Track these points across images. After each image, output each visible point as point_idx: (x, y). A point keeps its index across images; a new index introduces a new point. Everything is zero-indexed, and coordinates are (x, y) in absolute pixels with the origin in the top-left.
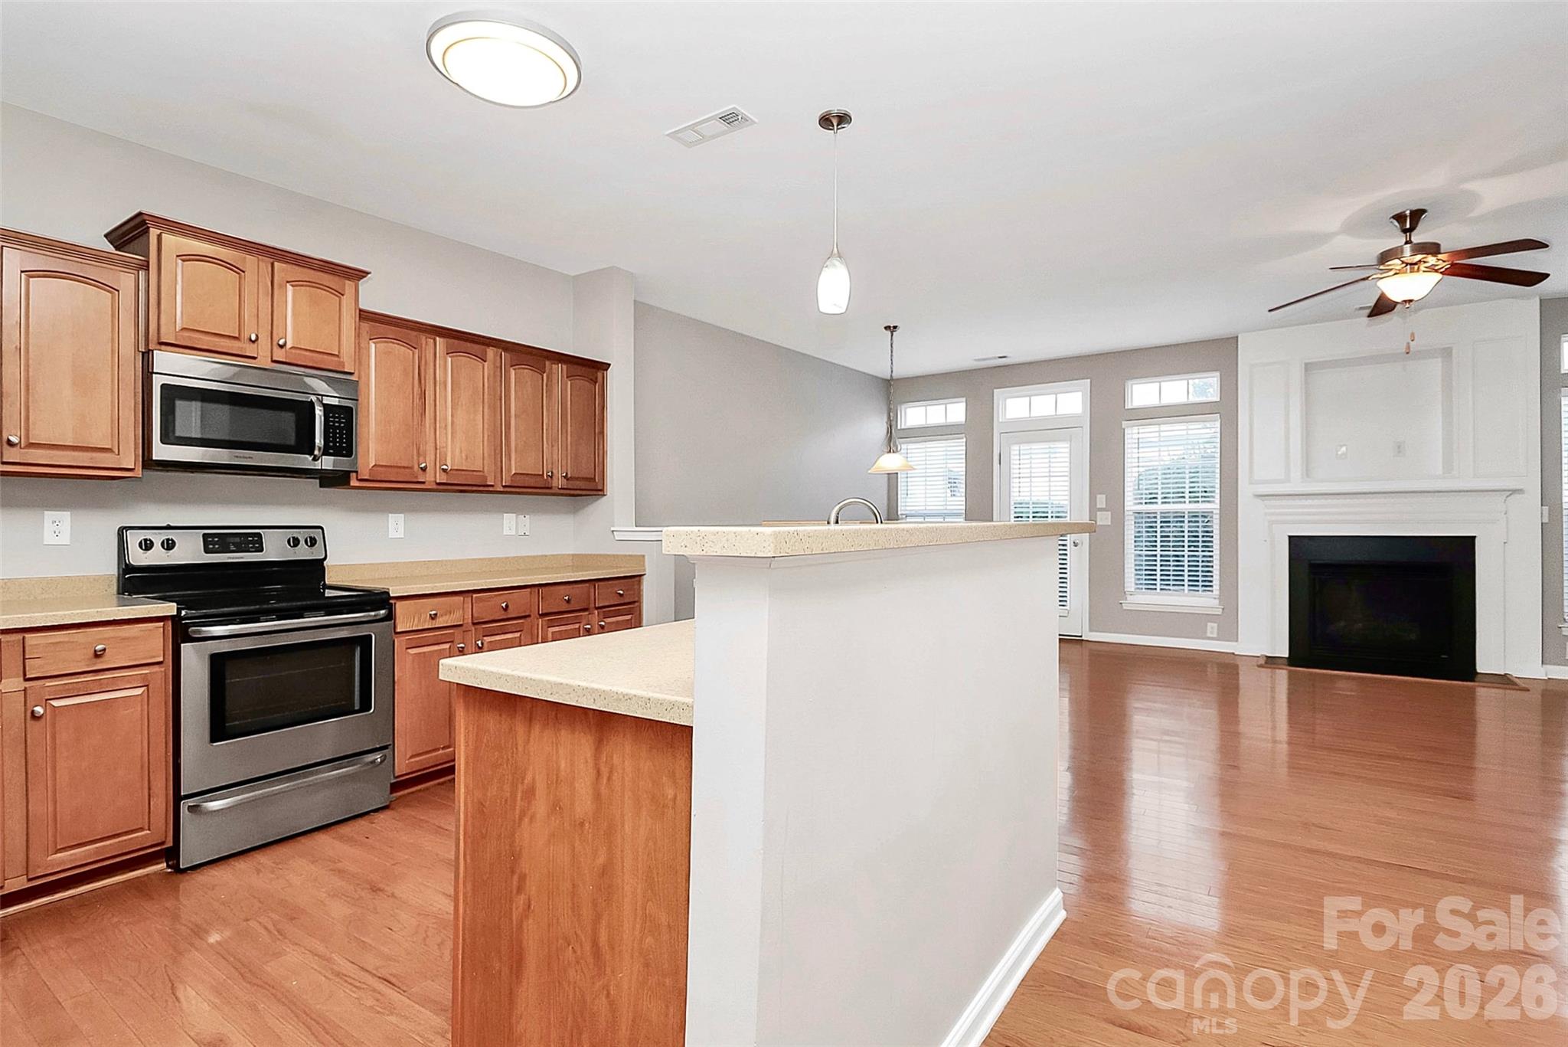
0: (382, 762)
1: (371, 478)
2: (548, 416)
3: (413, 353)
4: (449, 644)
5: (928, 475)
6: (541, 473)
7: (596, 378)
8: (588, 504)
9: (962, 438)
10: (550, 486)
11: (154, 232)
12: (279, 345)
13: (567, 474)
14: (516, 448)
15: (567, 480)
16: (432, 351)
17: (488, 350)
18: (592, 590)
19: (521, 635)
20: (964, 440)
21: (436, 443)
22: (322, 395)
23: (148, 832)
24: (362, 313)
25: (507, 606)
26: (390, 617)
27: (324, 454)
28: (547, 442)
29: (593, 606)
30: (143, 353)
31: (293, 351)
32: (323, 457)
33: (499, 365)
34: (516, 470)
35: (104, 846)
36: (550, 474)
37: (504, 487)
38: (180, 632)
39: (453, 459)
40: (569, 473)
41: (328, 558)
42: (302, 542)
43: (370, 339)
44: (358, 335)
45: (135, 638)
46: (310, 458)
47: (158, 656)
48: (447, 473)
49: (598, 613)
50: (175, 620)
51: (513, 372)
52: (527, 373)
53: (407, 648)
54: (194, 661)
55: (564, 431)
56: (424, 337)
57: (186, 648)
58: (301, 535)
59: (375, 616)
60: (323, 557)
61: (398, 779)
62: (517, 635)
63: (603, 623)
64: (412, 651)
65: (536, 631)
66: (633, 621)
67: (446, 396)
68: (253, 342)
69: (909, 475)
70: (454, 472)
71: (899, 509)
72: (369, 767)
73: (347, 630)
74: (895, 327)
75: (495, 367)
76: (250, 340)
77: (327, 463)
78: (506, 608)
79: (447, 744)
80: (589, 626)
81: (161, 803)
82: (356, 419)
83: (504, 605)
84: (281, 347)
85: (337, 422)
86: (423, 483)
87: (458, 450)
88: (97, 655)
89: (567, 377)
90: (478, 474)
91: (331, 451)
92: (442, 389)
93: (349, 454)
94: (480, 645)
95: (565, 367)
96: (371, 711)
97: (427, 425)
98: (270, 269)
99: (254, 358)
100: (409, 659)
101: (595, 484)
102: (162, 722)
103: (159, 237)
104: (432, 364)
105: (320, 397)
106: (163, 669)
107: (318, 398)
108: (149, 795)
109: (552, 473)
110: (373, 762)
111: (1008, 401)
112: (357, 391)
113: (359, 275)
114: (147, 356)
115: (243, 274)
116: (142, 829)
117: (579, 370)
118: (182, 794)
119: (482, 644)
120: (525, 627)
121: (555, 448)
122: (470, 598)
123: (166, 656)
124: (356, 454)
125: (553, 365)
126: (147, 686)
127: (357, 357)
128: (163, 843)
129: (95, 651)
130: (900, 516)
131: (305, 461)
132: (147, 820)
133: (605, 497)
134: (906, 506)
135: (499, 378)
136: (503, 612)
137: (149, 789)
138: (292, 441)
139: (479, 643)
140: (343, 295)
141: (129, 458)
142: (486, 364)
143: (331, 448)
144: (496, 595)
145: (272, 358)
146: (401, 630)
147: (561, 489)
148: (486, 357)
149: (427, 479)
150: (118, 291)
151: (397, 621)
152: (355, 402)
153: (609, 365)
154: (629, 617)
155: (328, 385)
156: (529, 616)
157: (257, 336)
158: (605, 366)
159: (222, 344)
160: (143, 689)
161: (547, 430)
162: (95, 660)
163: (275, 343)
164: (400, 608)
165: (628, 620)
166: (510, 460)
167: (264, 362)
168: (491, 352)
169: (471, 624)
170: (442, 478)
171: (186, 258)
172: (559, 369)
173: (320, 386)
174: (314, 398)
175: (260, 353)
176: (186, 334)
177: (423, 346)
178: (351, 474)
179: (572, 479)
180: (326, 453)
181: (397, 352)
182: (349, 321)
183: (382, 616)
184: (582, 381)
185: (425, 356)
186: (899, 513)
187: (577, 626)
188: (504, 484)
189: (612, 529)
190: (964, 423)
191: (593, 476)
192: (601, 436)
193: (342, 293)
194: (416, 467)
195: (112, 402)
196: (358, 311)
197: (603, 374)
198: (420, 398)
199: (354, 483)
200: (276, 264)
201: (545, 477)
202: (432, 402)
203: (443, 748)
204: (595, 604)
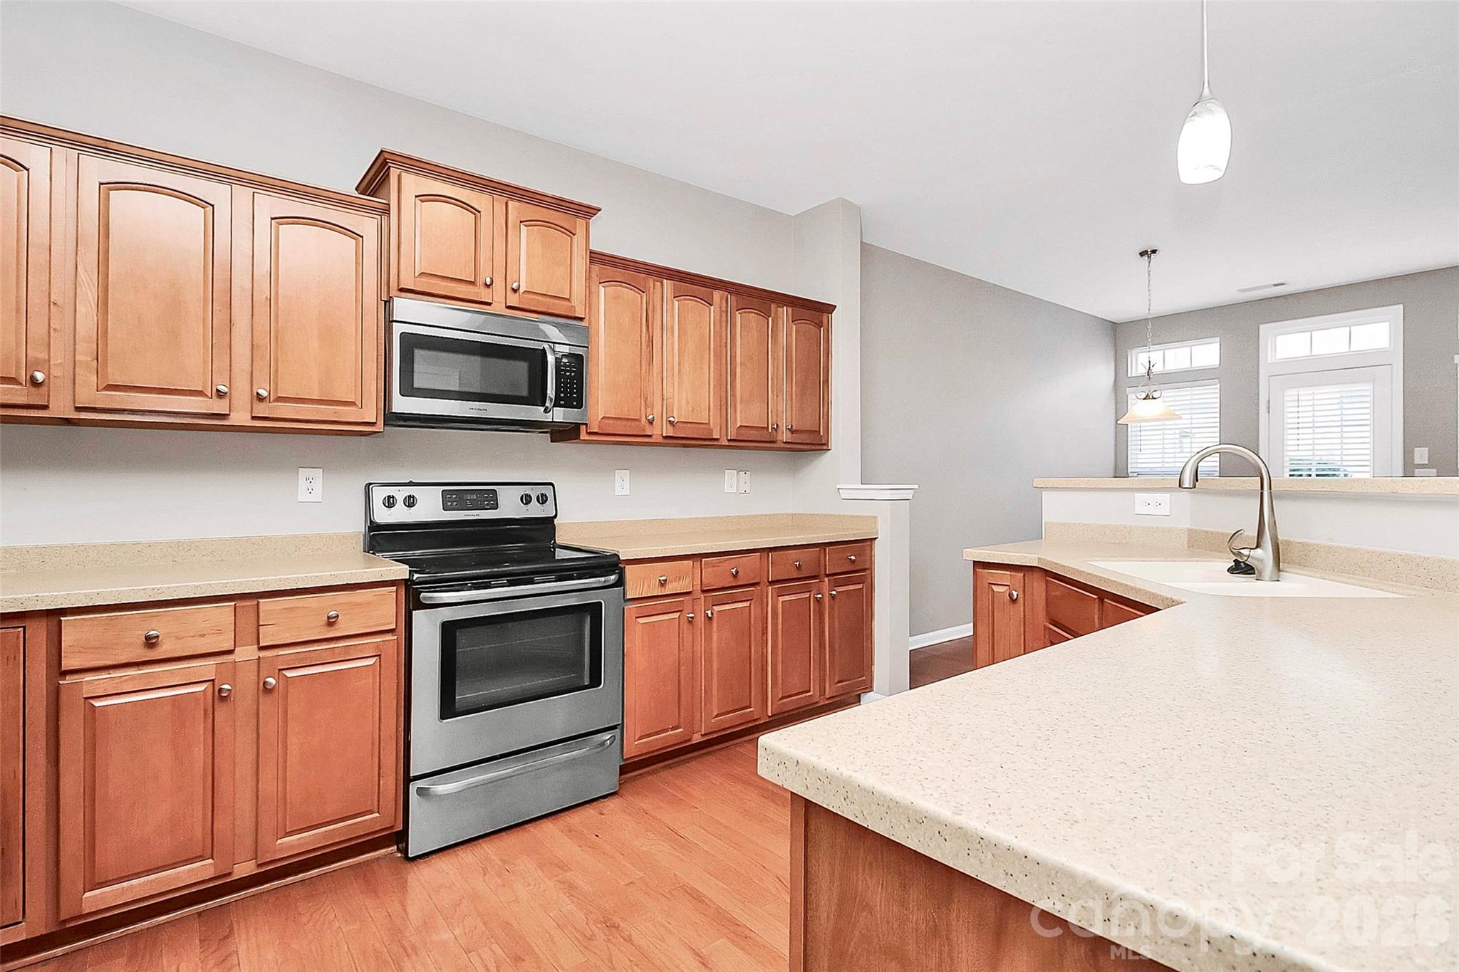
0: (611, 744)
1: (600, 432)
2: (773, 363)
3: (641, 298)
4: (679, 614)
5: (1166, 427)
6: (766, 426)
7: (822, 322)
8: (812, 461)
9: (1216, 385)
10: (774, 440)
11: (394, 173)
12: (513, 289)
13: (792, 426)
14: (741, 399)
15: (792, 432)
16: (660, 295)
17: (714, 292)
18: (822, 556)
19: (750, 604)
20: (1218, 386)
21: (663, 395)
22: (554, 343)
23: (377, 815)
24: (593, 255)
25: (737, 572)
26: (620, 583)
27: (554, 406)
28: (772, 391)
29: (823, 572)
30: (385, 302)
31: (526, 296)
32: (555, 408)
33: (724, 309)
34: (741, 422)
35: (333, 830)
36: (775, 426)
37: (729, 440)
38: (412, 597)
39: (680, 408)
40: (794, 426)
41: (558, 516)
42: (534, 499)
43: (600, 283)
44: (588, 277)
45: (369, 604)
46: (542, 409)
47: (391, 623)
48: (674, 426)
49: (829, 580)
50: (408, 583)
51: (738, 317)
52: (753, 317)
53: (636, 618)
54: (427, 628)
55: (789, 380)
56: (652, 280)
57: (417, 615)
58: (534, 492)
59: (605, 581)
60: (553, 515)
61: (628, 762)
62: (747, 604)
63: (834, 593)
64: (642, 621)
65: (765, 600)
66: (864, 589)
67: (673, 344)
68: (488, 286)
69: (1142, 428)
70: (681, 425)
71: (1129, 466)
72: (598, 750)
73: (575, 596)
74: (1154, 252)
75: (721, 311)
76: (486, 284)
77: (559, 415)
78: (735, 576)
79: (677, 724)
80: (820, 596)
81: (390, 783)
82: (587, 368)
83: (734, 571)
84: (515, 291)
85: (568, 371)
86: (650, 436)
87: (684, 402)
88: (331, 622)
89: (792, 322)
90: (704, 426)
91: (562, 402)
92: (669, 334)
93: (579, 406)
94: (710, 615)
95: (790, 310)
96: (601, 686)
97: (655, 375)
98: (504, 207)
99: (489, 304)
100: (639, 629)
101: (819, 437)
102: (394, 695)
103: (399, 176)
104: (659, 310)
105: (552, 345)
106: (396, 637)
107: (551, 347)
108: (379, 774)
109: (777, 425)
110: (603, 744)
111: (1279, 338)
112: (587, 337)
113: (589, 212)
114: (388, 303)
115: (479, 214)
116: (371, 812)
117: (806, 313)
118: (411, 775)
119: (712, 614)
120: (755, 596)
121: (780, 397)
122: (699, 563)
123: (399, 624)
124: (586, 407)
125: (779, 309)
126: (379, 655)
127: (587, 302)
128: (392, 827)
129: (328, 618)
130: (1130, 475)
131: (535, 413)
132: (376, 802)
133: (830, 451)
134: (1138, 463)
135: (724, 324)
136: (732, 579)
137: (380, 768)
138: (524, 392)
139: (709, 612)
140: (574, 235)
141: (371, 412)
142: (712, 307)
143: (562, 399)
144: (725, 560)
145: (506, 304)
146: (630, 597)
147: (786, 443)
148: (713, 302)
149: (654, 433)
150: (362, 237)
151: (627, 587)
152: (586, 349)
153: (836, 306)
154: (860, 586)
155: (560, 331)
156: (757, 584)
157: (492, 279)
158: (830, 308)
159: (458, 289)
160: (375, 658)
161: (772, 379)
162: (326, 628)
163: (509, 288)
164: (629, 570)
165: (860, 589)
166: (736, 412)
167: (498, 307)
168: (717, 295)
169: (700, 591)
170: (669, 431)
171: (424, 198)
172: (784, 312)
173: (553, 333)
174: (546, 346)
175: (495, 299)
176: (424, 279)
177: (652, 289)
178: (581, 427)
179: (797, 431)
180: (556, 405)
181: (625, 296)
182: (580, 263)
183: (611, 582)
184: (808, 326)
185: (653, 301)
186: (1129, 471)
187: (807, 595)
188: (729, 438)
189: (838, 487)
190: (1217, 366)
191: (817, 429)
192: (826, 384)
193: (574, 233)
194: (643, 419)
195: (356, 355)
196: (588, 252)
197: (828, 317)
198: (648, 346)
199: (583, 436)
200: (510, 203)
201: (770, 430)
202: (660, 350)
203: (673, 729)
204: (826, 571)
